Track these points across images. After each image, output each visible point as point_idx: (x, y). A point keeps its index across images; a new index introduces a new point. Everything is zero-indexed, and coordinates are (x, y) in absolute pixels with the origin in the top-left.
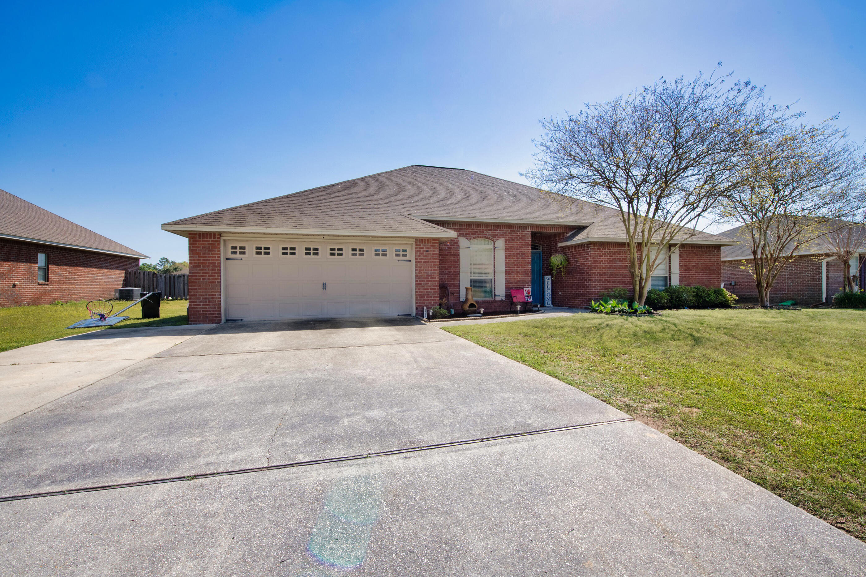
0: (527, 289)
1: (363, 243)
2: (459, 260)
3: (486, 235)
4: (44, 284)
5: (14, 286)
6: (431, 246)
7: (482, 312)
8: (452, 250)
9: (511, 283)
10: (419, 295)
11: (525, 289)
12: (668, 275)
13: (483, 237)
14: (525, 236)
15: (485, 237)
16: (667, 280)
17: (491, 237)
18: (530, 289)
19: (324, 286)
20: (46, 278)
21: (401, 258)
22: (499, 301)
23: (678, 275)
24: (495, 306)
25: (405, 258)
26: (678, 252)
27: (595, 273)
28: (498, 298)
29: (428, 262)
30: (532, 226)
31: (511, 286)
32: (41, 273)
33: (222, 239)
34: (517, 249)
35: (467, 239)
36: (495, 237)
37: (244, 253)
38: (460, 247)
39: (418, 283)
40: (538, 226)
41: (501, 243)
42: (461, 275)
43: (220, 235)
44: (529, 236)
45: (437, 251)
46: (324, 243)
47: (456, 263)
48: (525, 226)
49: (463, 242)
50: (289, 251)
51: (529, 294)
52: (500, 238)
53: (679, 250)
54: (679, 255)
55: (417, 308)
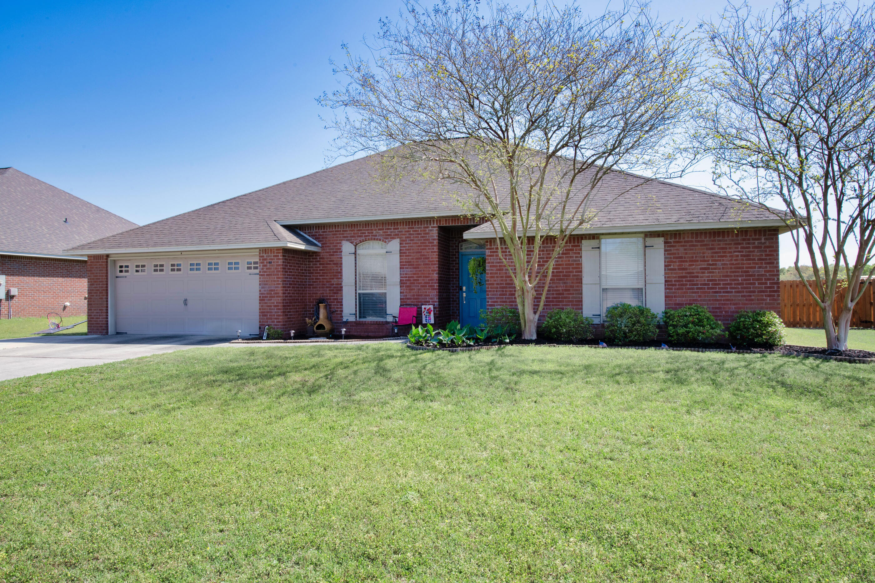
0: (428, 307)
1: (218, 257)
2: (341, 270)
3: (376, 236)
6: (274, 256)
8: (334, 258)
9: (408, 299)
10: (263, 313)
11: (423, 307)
12: (642, 286)
13: (372, 239)
14: (428, 233)
15: (374, 239)
16: (639, 292)
17: (381, 238)
18: (432, 307)
19: (185, 302)
21: (252, 271)
23: (663, 287)
24: (387, 329)
25: (255, 271)
26: (663, 245)
27: (493, 284)
28: (390, 319)
29: (271, 275)
30: (440, 219)
31: (409, 302)
33: (109, 259)
34: (417, 253)
35: (352, 243)
36: (386, 238)
37: (128, 271)
38: (343, 254)
39: (262, 299)
40: (446, 218)
41: (395, 245)
42: (344, 288)
43: (108, 256)
44: (434, 233)
45: (280, 262)
46: (186, 258)
47: (339, 274)
48: (429, 220)
49: (347, 247)
50: (159, 268)
51: (430, 313)
52: (393, 238)
53: (665, 243)
54: (665, 251)
55: (260, 328)
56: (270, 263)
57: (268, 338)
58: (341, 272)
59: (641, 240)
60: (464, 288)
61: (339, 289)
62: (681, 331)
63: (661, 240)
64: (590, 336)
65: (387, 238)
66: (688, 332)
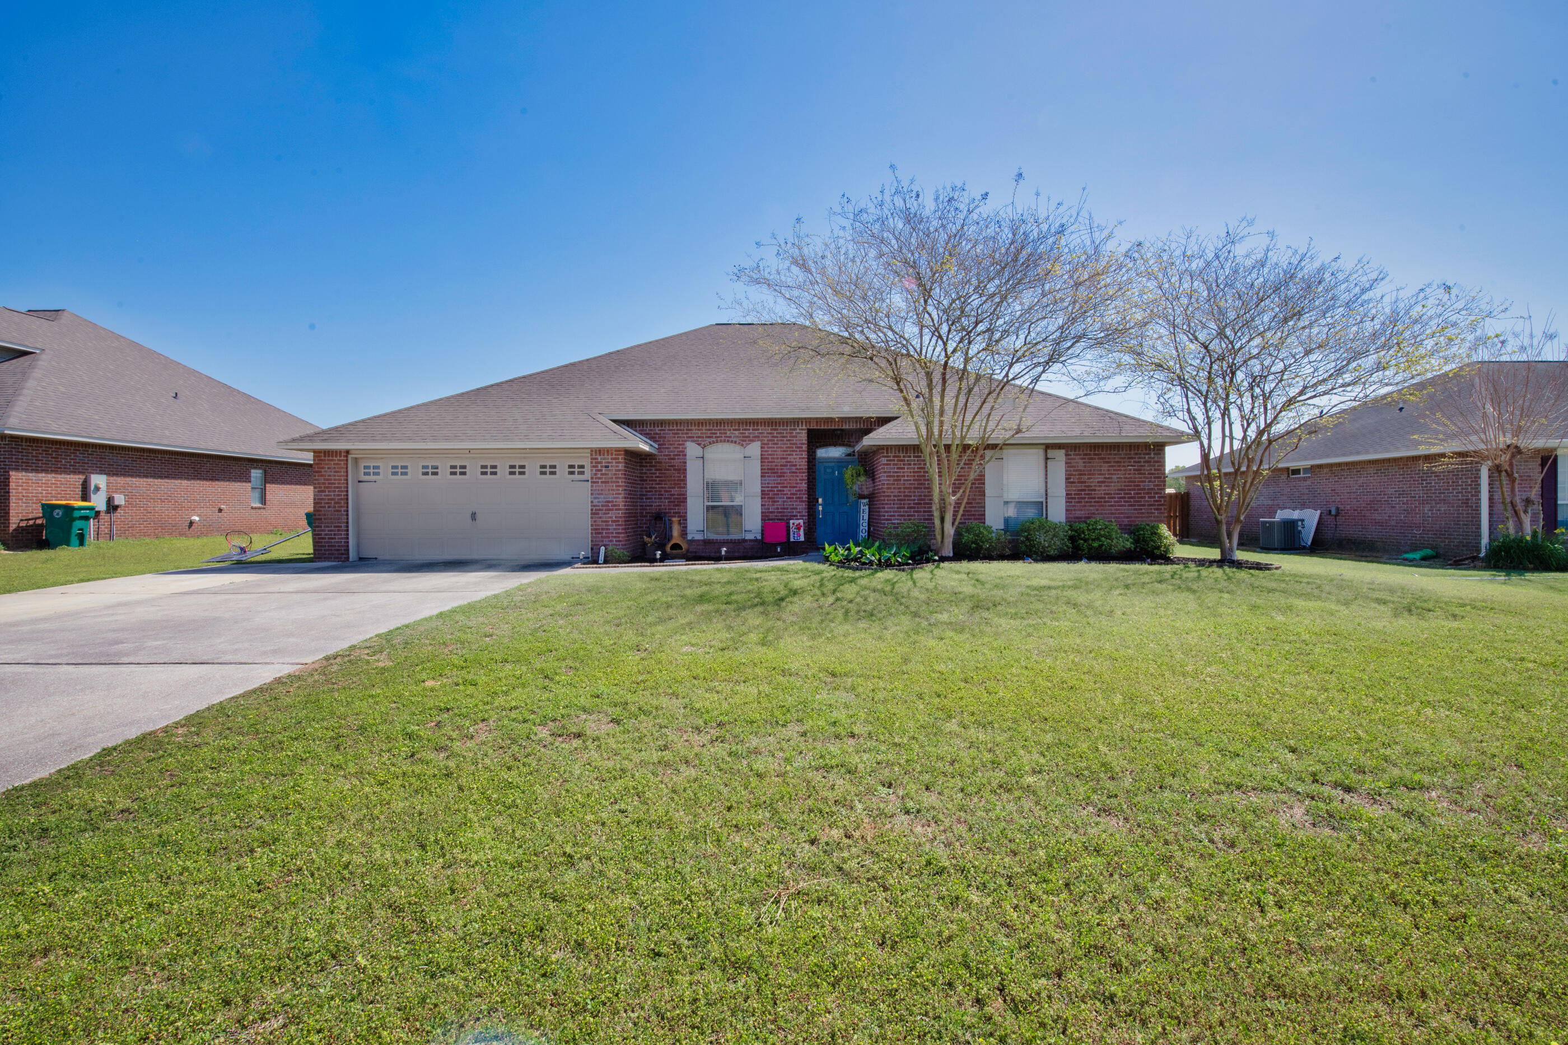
0: (797, 522)
1: (525, 458)
2: (685, 477)
3: (730, 437)
4: (260, 508)
5: (220, 510)
6: (612, 459)
7: (658, 556)
8: (675, 462)
9: (772, 512)
10: (596, 531)
11: (791, 522)
12: (1043, 500)
13: (724, 441)
14: (795, 437)
15: (729, 441)
16: (1041, 506)
17: (738, 440)
18: (801, 522)
19: (473, 516)
20: (263, 500)
21: (576, 477)
22: (751, 541)
23: (1064, 500)
24: (745, 548)
25: (581, 477)
26: (1064, 458)
27: (890, 496)
28: (749, 537)
29: (608, 482)
30: (808, 421)
31: (773, 516)
32: (257, 494)
33: (350, 456)
34: (782, 458)
35: (699, 444)
37: (378, 474)
38: (687, 457)
39: (594, 513)
40: (818, 420)
41: (755, 449)
42: (689, 500)
43: (348, 452)
44: (803, 437)
45: (621, 466)
46: (474, 458)
47: (681, 481)
48: (795, 422)
49: (692, 449)
50: (430, 470)
51: (799, 529)
52: (753, 441)
53: (1066, 455)
54: (1066, 463)
55: (592, 549)
56: (607, 467)
57: (606, 561)
58: (684, 480)
59: (1041, 452)
60: (820, 500)
61: (682, 500)
62: (1096, 544)
63: (1063, 452)
64: (1008, 552)
65: (744, 441)
66: (1102, 545)
